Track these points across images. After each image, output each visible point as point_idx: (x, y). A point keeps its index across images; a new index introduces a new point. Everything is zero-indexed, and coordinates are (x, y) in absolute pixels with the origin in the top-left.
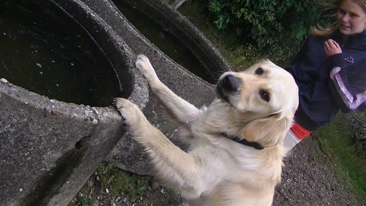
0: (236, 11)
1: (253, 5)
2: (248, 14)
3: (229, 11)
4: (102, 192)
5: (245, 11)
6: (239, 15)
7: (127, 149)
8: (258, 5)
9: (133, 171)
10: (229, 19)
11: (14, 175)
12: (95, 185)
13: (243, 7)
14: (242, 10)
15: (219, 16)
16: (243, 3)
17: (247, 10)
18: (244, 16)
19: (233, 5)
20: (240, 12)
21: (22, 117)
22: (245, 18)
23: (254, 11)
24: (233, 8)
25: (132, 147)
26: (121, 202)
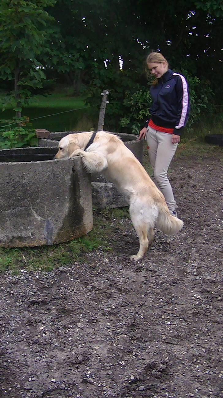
0: (138, 116)
1: (144, 104)
2: (146, 112)
3: (135, 120)
4: (112, 221)
5: (143, 112)
6: (141, 117)
7: (109, 196)
8: (147, 102)
9: (121, 206)
10: (138, 123)
11: (60, 191)
12: (106, 219)
13: (140, 110)
14: (141, 112)
15: (132, 127)
16: (138, 108)
17: (143, 110)
18: (145, 115)
19: (134, 114)
20: (140, 115)
21: (50, 167)
22: (146, 115)
23: (148, 108)
24: (135, 116)
25: (111, 193)
26: (125, 221)
